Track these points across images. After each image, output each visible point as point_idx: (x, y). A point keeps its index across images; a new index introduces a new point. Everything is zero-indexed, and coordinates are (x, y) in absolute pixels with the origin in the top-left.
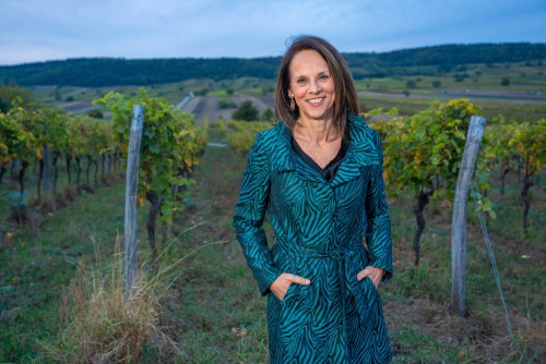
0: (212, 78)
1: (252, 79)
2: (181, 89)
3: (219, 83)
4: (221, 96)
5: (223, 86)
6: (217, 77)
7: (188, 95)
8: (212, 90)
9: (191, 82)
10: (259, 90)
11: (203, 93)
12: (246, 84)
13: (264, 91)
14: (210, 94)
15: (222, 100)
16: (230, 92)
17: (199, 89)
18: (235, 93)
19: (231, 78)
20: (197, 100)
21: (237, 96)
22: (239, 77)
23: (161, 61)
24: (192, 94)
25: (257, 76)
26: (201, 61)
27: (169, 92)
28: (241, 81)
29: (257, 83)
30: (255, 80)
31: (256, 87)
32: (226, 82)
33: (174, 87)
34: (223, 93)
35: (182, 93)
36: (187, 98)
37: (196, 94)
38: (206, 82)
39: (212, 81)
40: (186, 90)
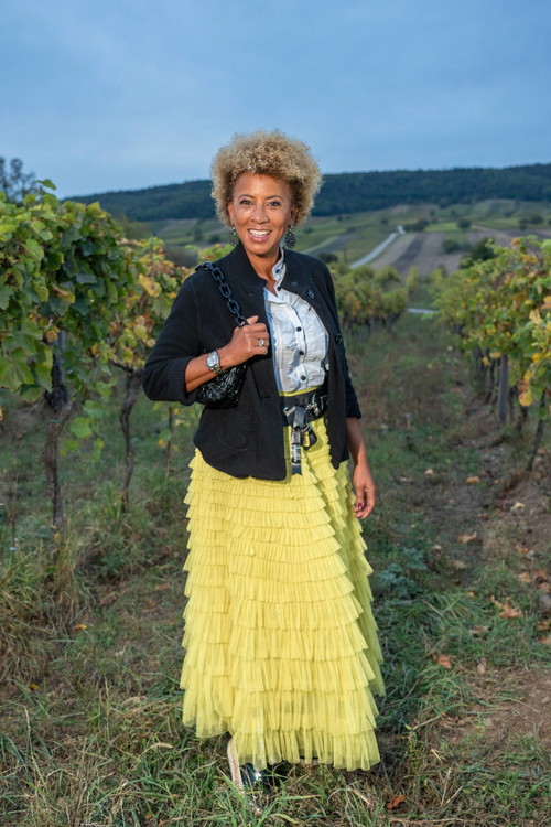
0: (435, 202)
1: (503, 201)
2: (385, 222)
3: (448, 211)
4: (448, 232)
5: (454, 216)
6: (444, 200)
7: (395, 230)
8: (435, 222)
9: (402, 209)
10: (514, 221)
11: (419, 227)
12: (492, 213)
13: (523, 222)
14: (429, 229)
15: (449, 238)
16: (465, 225)
17: (413, 221)
18: (473, 227)
19: (469, 202)
20: (410, 238)
21: (476, 231)
22: (481, 199)
23: (355, 176)
24: (400, 228)
25: (512, 197)
26: (420, 174)
27: (366, 226)
28: (485, 206)
29: (512, 208)
30: (510, 204)
31: (509, 215)
32: (460, 208)
33: (374, 217)
34: (453, 226)
35: (386, 227)
36: (393, 236)
37: (407, 229)
38: (426, 210)
39: (436, 208)
40: (392, 222)
